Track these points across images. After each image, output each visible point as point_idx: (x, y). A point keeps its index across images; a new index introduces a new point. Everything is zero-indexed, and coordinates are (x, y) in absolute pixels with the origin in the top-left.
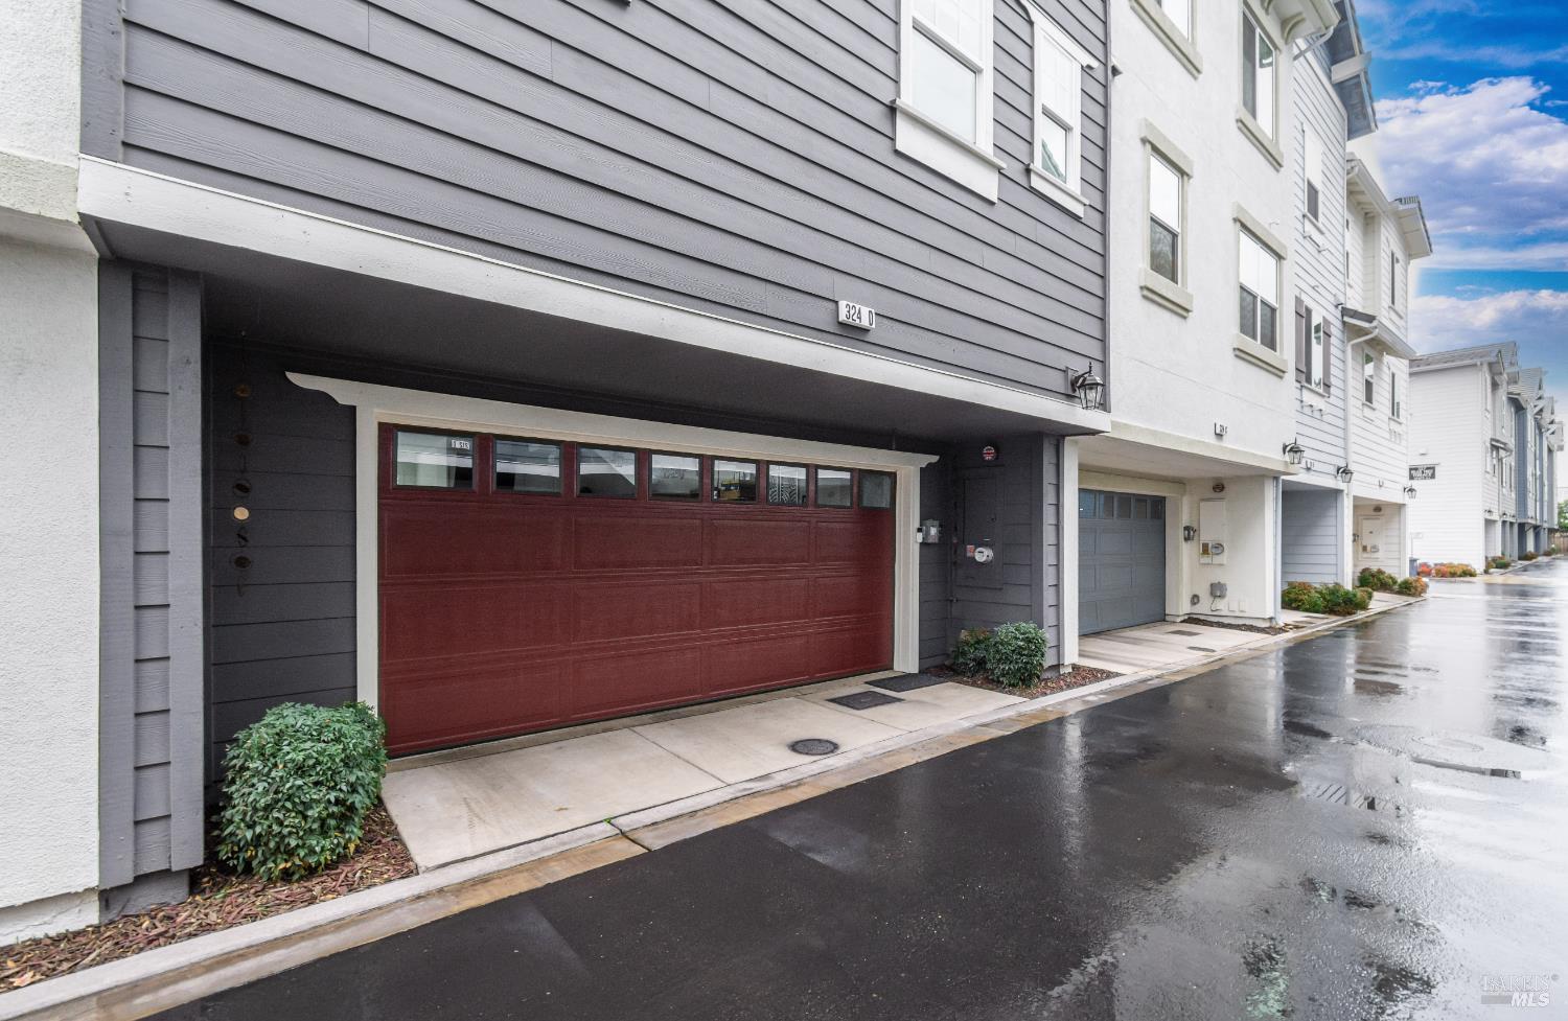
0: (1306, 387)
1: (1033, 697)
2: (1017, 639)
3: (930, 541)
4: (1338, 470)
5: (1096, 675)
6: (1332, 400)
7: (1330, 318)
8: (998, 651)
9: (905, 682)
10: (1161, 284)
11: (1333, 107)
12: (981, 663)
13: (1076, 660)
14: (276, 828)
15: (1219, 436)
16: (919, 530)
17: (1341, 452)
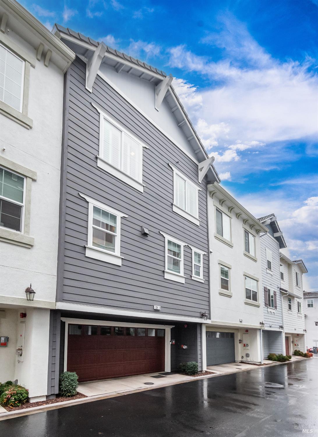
0: (269, 308)
1: (195, 377)
2: (192, 365)
3: (173, 344)
4: (280, 326)
5: (210, 373)
6: (277, 310)
7: (275, 291)
8: (188, 367)
9: (168, 374)
10: (224, 291)
11: (274, 242)
12: (184, 370)
13: (206, 370)
14: (69, 389)
15: (241, 322)
16: (170, 342)
17: (281, 322)
